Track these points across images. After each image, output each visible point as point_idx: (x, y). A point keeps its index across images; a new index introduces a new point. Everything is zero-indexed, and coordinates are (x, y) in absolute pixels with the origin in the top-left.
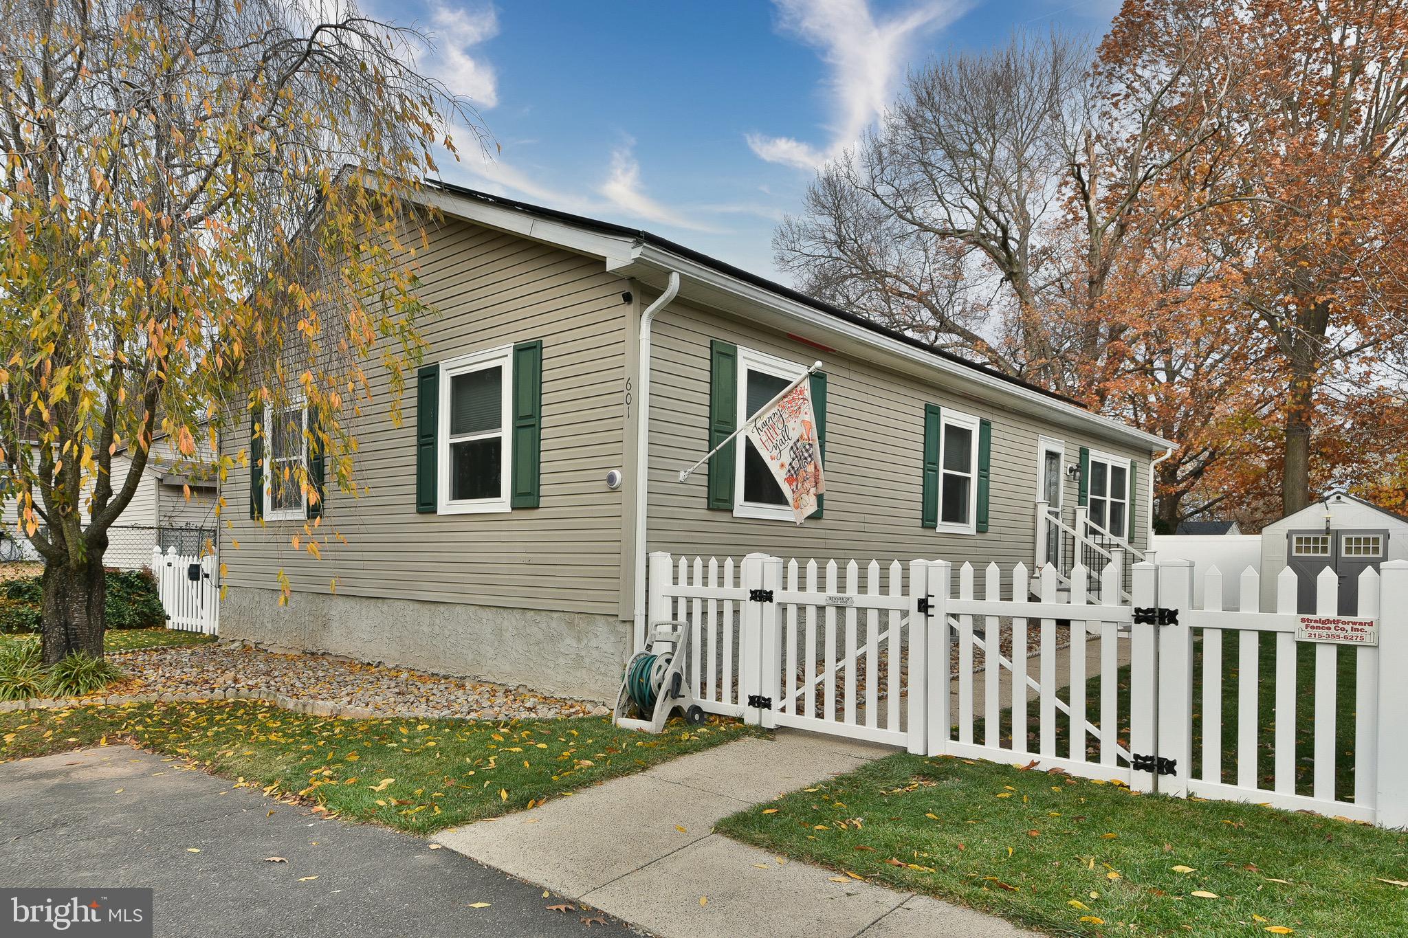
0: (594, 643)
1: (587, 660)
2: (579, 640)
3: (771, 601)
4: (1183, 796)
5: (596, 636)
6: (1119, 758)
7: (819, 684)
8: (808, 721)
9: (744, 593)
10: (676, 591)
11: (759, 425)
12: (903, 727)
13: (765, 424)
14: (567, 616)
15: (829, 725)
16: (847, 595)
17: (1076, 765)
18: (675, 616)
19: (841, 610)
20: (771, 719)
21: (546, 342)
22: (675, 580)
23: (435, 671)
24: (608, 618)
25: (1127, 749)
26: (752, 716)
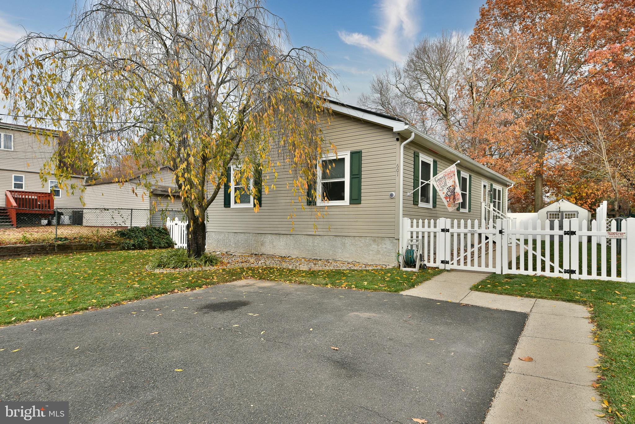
0: (384, 246)
1: (382, 252)
2: (378, 246)
3: (449, 232)
4: (578, 279)
5: (385, 244)
6: (559, 271)
7: (465, 256)
8: (462, 267)
9: (438, 229)
10: (412, 230)
11: (436, 180)
12: (494, 267)
13: (439, 180)
14: (373, 238)
15: (469, 267)
16: (475, 229)
17: (547, 273)
18: (412, 237)
19: (473, 235)
20: (448, 267)
21: (363, 151)
22: (412, 226)
23: (315, 258)
24: (391, 239)
25: (562, 268)
26: (442, 266)
